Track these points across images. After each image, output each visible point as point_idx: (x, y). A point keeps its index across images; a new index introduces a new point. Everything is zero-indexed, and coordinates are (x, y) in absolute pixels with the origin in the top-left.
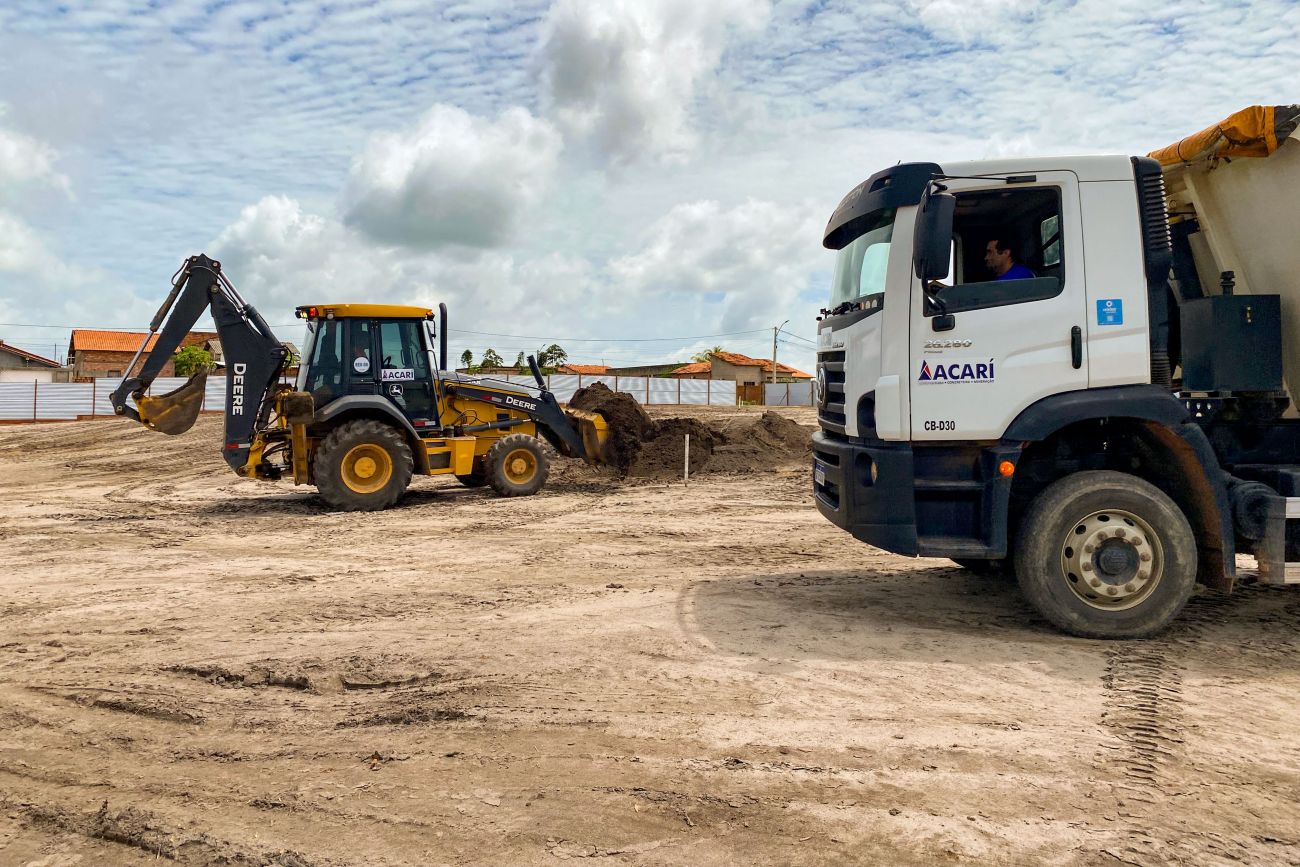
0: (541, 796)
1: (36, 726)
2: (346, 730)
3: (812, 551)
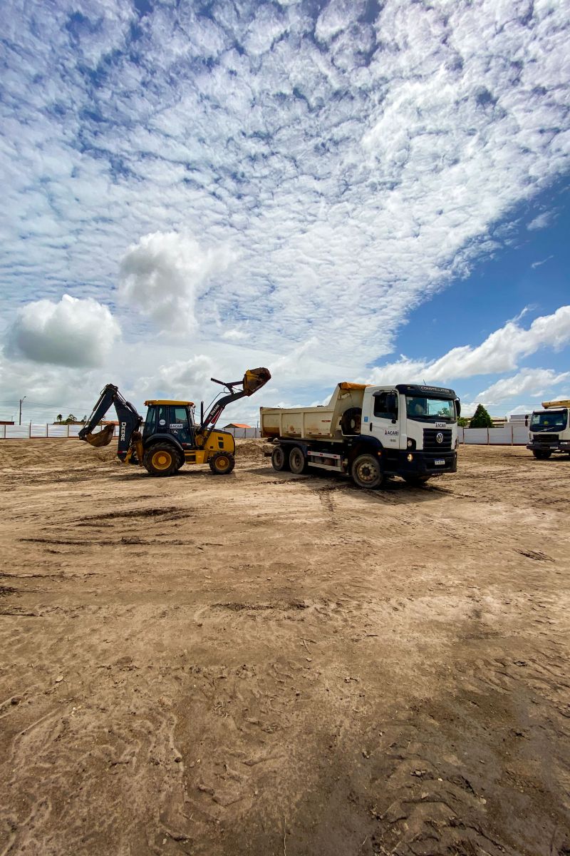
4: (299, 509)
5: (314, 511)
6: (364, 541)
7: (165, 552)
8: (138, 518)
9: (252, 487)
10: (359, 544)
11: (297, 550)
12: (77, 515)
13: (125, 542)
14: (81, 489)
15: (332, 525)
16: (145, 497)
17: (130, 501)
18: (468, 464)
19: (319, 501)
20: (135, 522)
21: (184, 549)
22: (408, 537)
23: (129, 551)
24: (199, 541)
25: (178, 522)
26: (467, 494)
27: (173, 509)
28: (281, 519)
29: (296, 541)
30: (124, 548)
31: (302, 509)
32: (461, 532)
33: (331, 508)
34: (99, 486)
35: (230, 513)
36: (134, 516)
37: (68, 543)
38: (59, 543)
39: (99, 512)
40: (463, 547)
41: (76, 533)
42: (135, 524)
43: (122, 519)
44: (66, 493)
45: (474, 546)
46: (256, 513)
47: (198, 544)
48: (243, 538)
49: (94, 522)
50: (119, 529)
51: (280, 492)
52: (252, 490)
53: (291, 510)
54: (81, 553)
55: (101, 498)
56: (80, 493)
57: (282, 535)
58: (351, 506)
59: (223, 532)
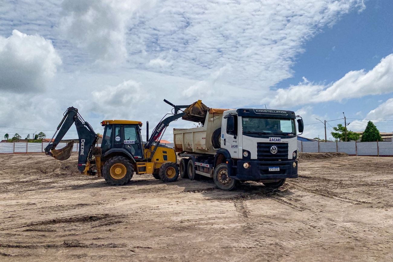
0: (151, 231)
1: (16, 236)
2: (94, 228)
3: (163, 188)
4: (217, 215)
5: (230, 218)
6: (277, 244)
7: (102, 254)
8: (77, 224)
9: (174, 195)
10: (272, 247)
11: (218, 253)
12: (24, 221)
13: (67, 245)
14: (26, 199)
15: (247, 230)
16: (82, 205)
17: (69, 209)
18: (363, 174)
19: (234, 208)
20: (74, 227)
21: (119, 252)
22: (315, 240)
23: (71, 253)
24: (131, 244)
25: (111, 227)
26: (364, 200)
27: (107, 216)
28: (202, 224)
29: (216, 244)
30: (66, 251)
31: (220, 215)
32: (361, 235)
33: (245, 214)
34: (42, 196)
35: (157, 220)
36: (73, 222)
37: (17, 247)
38: (9, 246)
39: (43, 218)
40: (364, 248)
41: (24, 237)
42: (74, 229)
43: (63, 225)
44: (14, 202)
45: (374, 247)
46: (179, 219)
47: (130, 247)
48: (169, 242)
49: (39, 227)
50: (61, 234)
51: (199, 200)
52: (174, 198)
53: (210, 216)
54: (29, 255)
55: (44, 206)
56: (26, 201)
57: (203, 239)
58: (262, 212)
59: (151, 237)
